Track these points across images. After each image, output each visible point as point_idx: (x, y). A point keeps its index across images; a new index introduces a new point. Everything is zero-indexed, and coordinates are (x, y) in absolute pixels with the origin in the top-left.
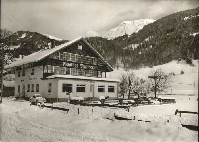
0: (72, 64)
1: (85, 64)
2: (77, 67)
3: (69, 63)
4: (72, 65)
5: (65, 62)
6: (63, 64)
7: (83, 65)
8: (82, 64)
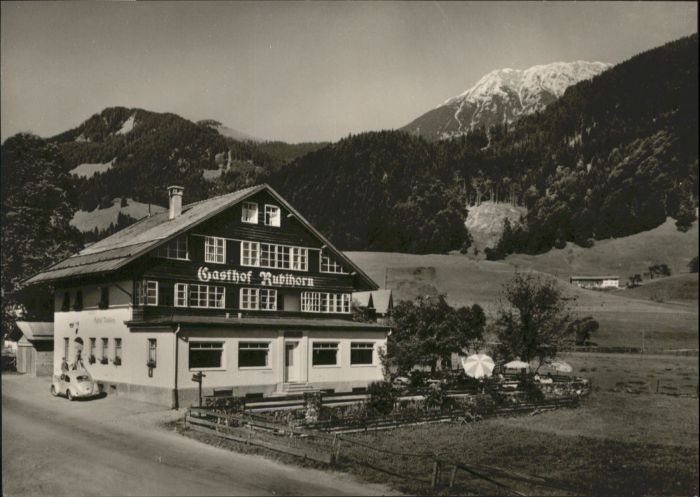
0: (229, 273)
1: (275, 273)
2: (246, 282)
3: (220, 272)
4: (232, 275)
5: (206, 269)
6: (199, 274)
7: (269, 274)
8: (266, 270)
